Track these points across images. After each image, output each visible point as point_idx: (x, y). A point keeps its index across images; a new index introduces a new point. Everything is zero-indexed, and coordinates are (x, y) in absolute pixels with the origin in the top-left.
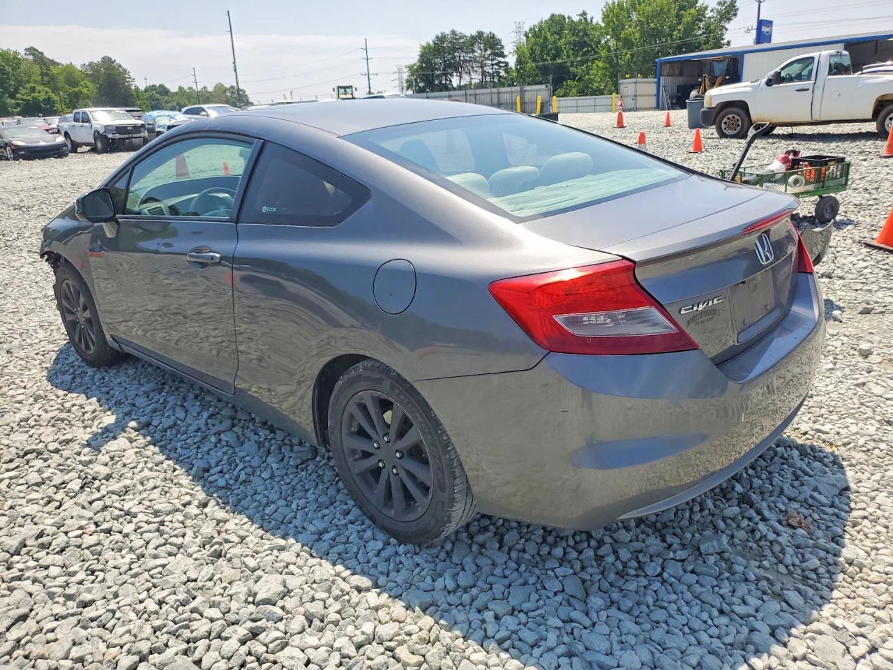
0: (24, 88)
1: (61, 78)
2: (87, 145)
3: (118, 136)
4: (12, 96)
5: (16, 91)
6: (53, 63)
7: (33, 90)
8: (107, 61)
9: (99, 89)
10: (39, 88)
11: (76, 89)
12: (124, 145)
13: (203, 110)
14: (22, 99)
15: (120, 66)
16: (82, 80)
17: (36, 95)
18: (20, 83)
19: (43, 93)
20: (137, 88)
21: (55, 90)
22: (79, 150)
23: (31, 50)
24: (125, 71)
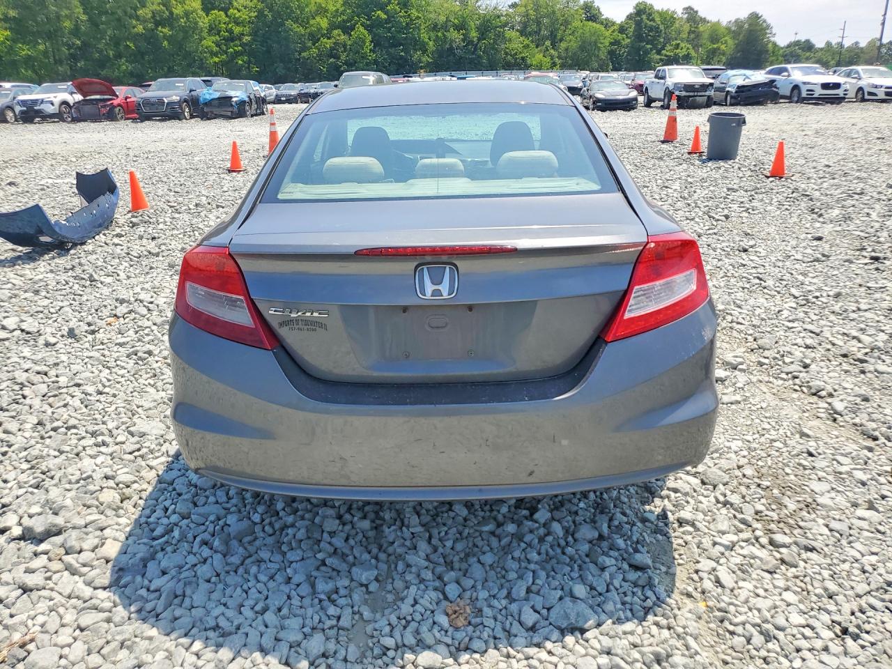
0: (670, 45)
1: (706, 36)
2: (660, 100)
3: (684, 94)
4: (659, 53)
5: (663, 48)
6: (704, 21)
7: (677, 46)
8: (755, 17)
9: (737, 45)
10: (682, 45)
11: (715, 46)
12: (687, 102)
13: (786, 70)
14: (666, 56)
15: (765, 21)
16: (724, 36)
17: (678, 51)
18: (668, 40)
19: (684, 50)
20: (775, 44)
21: (695, 47)
22: (653, 105)
23: (689, 10)
24: (768, 27)
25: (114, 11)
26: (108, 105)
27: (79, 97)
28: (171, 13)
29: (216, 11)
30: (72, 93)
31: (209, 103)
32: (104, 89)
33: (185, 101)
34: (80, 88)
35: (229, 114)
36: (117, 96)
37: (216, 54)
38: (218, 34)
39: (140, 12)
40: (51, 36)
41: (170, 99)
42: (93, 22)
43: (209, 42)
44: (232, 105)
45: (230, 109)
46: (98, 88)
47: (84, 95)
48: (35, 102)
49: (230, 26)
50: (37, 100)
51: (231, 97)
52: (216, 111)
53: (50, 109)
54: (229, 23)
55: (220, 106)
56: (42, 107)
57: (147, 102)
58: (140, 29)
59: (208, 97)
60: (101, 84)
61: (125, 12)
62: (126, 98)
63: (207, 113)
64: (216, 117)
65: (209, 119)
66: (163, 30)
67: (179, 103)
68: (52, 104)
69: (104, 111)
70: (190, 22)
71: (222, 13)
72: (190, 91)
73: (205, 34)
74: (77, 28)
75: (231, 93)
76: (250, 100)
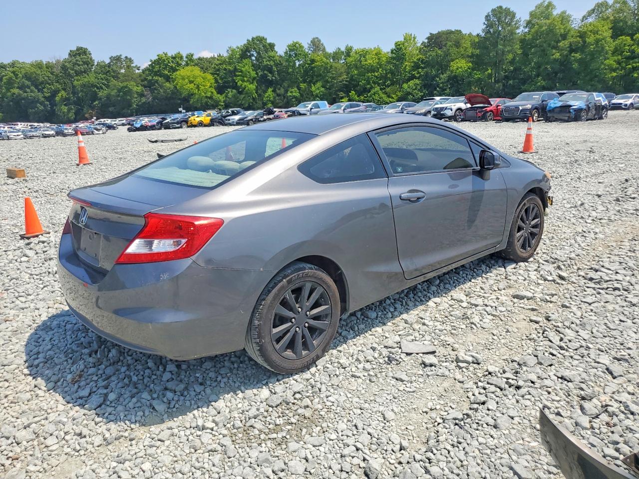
25: (541, 44)
26: (483, 111)
27: (469, 106)
28: (585, 42)
29: (623, 37)
30: (466, 103)
31: (553, 110)
32: (484, 100)
33: (536, 108)
34: (469, 101)
35: (566, 118)
36: (491, 105)
37: (614, 70)
38: (621, 55)
39: (561, 44)
40: (496, 65)
41: (524, 107)
42: (525, 54)
43: (611, 62)
44: (570, 112)
45: (568, 115)
46: (480, 99)
47: (472, 105)
48: (442, 109)
49: (633, 47)
50: (443, 108)
51: (571, 106)
52: (556, 116)
53: (449, 113)
54: (633, 45)
55: (560, 112)
56: (446, 112)
57: (507, 109)
58: (557, 55)
59: (553, 106)
60: (482, 97)
61: (549, 45)
62: (498, 106)
63: (550, 117)
64: (556, 120)
65: (551, 122)
66: (576, 55)
67: (531, 110)
68: (452, 110)
69: (480, 114)
70: (599, 47)
71: (628, 38)
72: (543, 102)
73: (609, 55)
74: (514, 59)
75: (571, 103)
76: (589, 108)
